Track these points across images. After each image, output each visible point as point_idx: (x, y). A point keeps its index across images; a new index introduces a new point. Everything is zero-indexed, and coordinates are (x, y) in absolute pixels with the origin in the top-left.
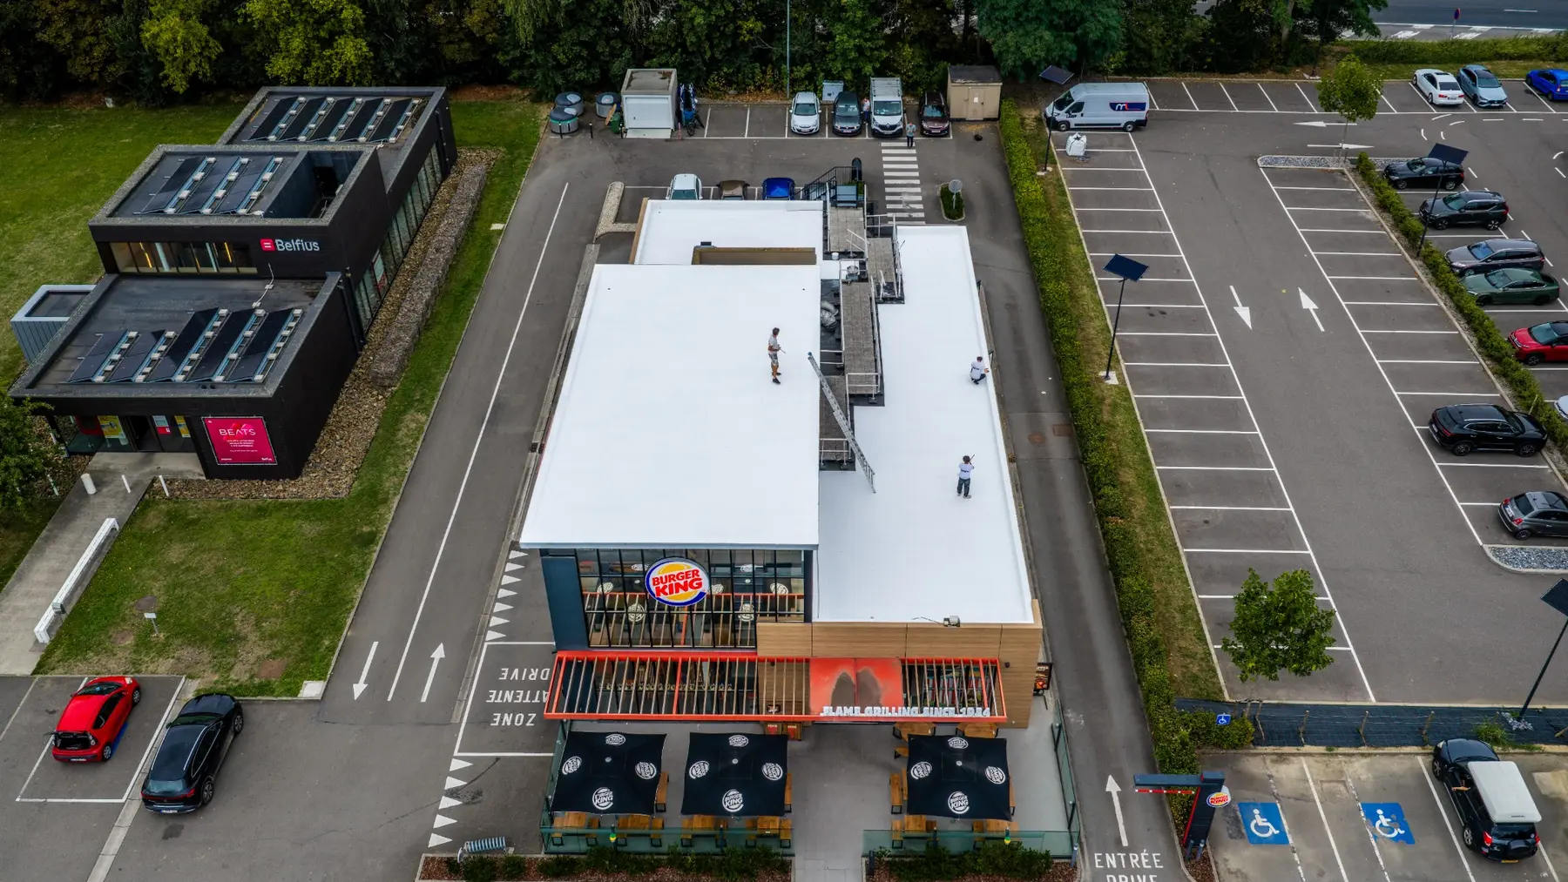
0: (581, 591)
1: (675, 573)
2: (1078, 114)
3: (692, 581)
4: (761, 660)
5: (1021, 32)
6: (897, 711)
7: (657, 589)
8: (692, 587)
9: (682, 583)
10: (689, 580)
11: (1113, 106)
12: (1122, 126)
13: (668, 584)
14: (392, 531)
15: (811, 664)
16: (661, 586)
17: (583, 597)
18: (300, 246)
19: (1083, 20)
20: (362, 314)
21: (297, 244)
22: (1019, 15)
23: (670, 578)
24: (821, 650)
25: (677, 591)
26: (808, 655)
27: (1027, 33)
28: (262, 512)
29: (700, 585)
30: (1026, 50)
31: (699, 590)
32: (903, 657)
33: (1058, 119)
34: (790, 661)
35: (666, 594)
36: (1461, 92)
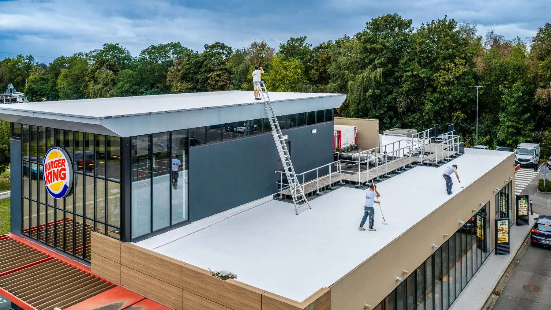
3: (61, 171)
7: (47, 175)
9: (56, 170)
23: (51, 165)
25: (54, 180)
29: (65, 176)
31: (64, 182)
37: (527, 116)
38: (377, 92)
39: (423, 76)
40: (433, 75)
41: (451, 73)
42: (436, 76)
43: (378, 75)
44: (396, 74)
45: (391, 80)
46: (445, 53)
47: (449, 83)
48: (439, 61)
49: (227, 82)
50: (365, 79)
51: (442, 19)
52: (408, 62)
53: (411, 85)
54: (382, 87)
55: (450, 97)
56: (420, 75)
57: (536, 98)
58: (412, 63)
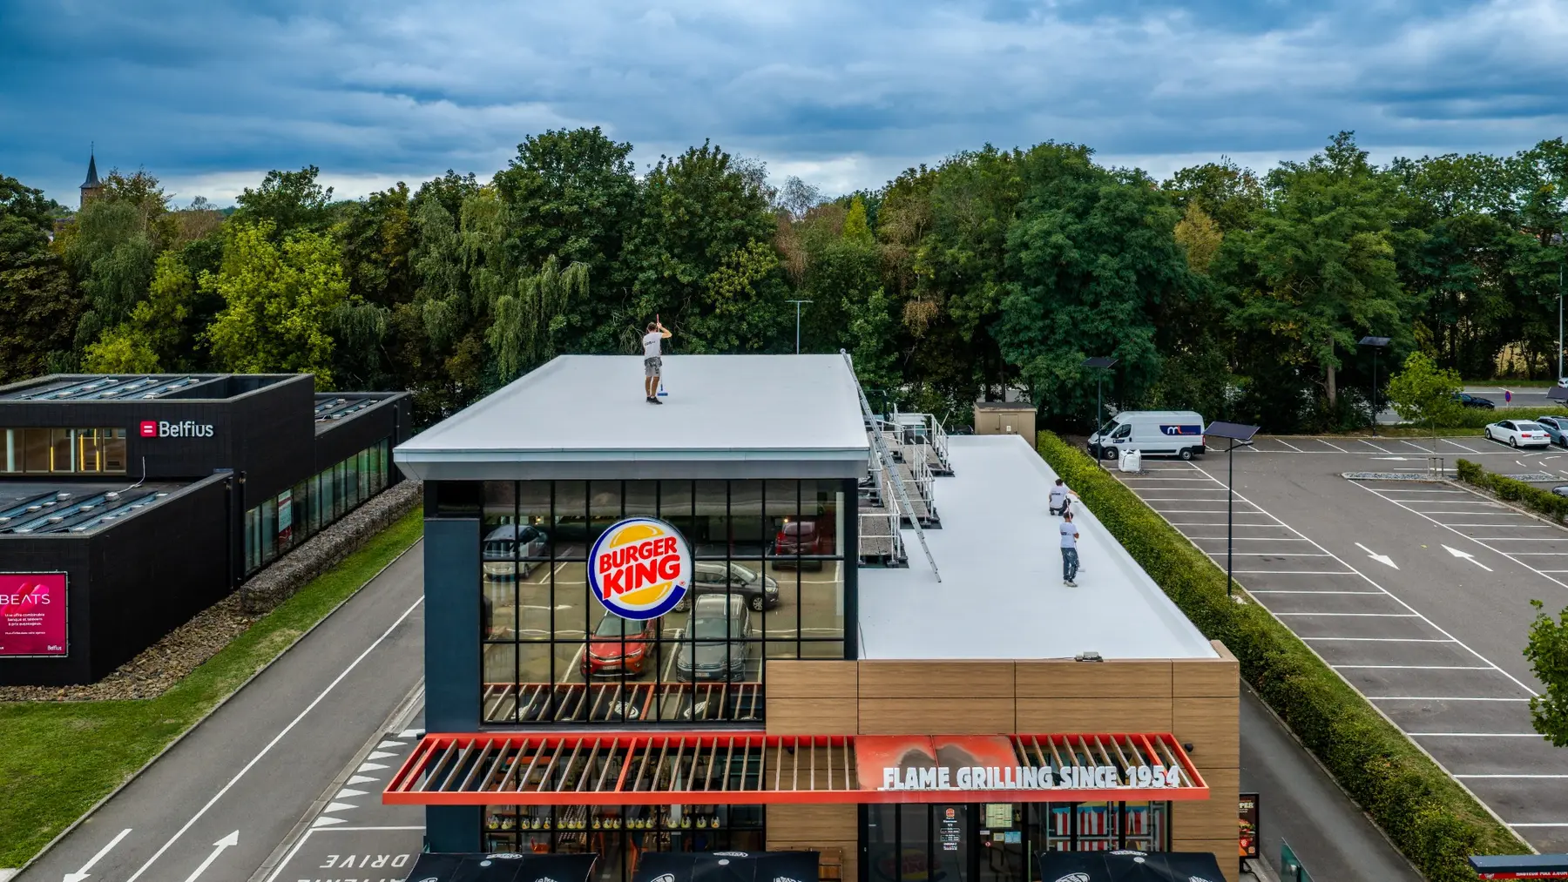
0: (482, 681)
1: (638, 544)
2: (1127, 439)
3: (664, 562)
4: (772, 744)
5: (1051, 356)
6: (1013, 779)
7: (607, 578)
8: (665, 576)
9: (647, 563)
10: (659, 559)
11: (1164, 429)
12: (1177, 453)
13: (624, 568)
14: (207, 724)
15: (858, 747)
16: (613, 571)
17: (483, 689)
18: (190, 430)
19: (1116, 342)
20: (248, 559)
21: (187, 427)
22: (1046, 338)
23: (628, 554)
24: (873, 717)
25: (639, 584)
26: (853, 733)
27: (1057, 358)
28: (20, 711)
29: (676, 569)
30: (1058, 372)
31: (675, 582)
32: (1012, 733)
33: (1104, 444)
34: (821, 743)
35: (619, 590)
36: (1543, 432)
37: (892, 358)
38: (576, 319)
39: (685, 279)
40: (702, 276)
41: (744, 273)
42: (711, 280)
43: (581, 278)
44: (617, 277)
45: (604, 290)
46: (727, 229)
47: (742, 295)
48: (715, 246)
49: (68, 302)
50: (545, 290)
51: (698, 146)
52: (644, 248)
53: (655, 301)
54: (584, 308)
55: (745, 326)
56: (678, 277)
57: (906, 321)
58: (654, 249)
